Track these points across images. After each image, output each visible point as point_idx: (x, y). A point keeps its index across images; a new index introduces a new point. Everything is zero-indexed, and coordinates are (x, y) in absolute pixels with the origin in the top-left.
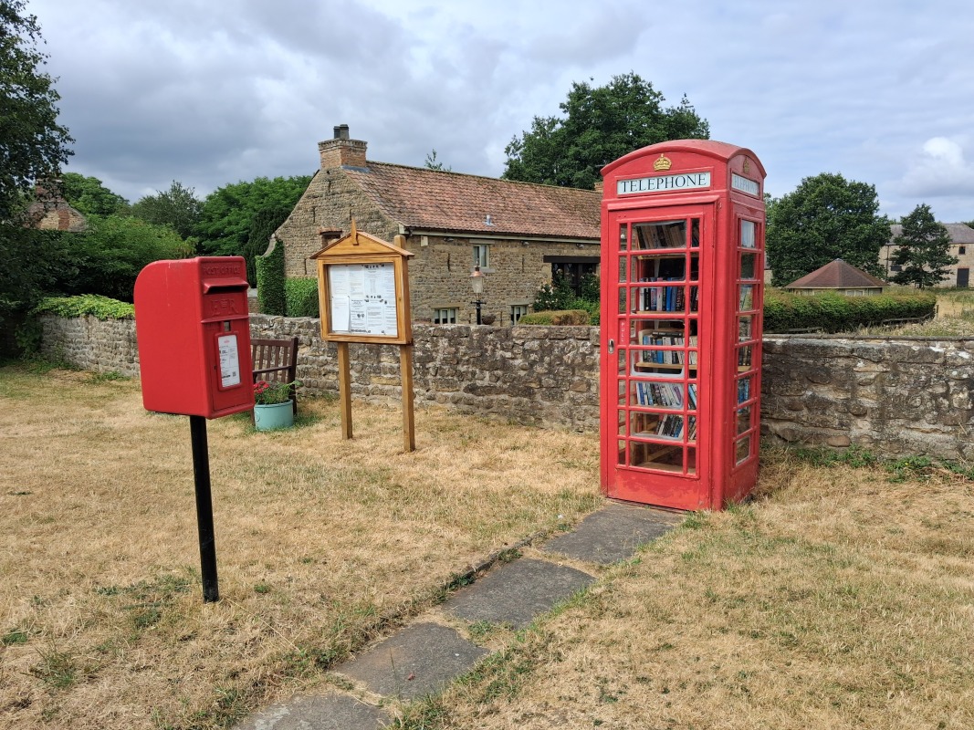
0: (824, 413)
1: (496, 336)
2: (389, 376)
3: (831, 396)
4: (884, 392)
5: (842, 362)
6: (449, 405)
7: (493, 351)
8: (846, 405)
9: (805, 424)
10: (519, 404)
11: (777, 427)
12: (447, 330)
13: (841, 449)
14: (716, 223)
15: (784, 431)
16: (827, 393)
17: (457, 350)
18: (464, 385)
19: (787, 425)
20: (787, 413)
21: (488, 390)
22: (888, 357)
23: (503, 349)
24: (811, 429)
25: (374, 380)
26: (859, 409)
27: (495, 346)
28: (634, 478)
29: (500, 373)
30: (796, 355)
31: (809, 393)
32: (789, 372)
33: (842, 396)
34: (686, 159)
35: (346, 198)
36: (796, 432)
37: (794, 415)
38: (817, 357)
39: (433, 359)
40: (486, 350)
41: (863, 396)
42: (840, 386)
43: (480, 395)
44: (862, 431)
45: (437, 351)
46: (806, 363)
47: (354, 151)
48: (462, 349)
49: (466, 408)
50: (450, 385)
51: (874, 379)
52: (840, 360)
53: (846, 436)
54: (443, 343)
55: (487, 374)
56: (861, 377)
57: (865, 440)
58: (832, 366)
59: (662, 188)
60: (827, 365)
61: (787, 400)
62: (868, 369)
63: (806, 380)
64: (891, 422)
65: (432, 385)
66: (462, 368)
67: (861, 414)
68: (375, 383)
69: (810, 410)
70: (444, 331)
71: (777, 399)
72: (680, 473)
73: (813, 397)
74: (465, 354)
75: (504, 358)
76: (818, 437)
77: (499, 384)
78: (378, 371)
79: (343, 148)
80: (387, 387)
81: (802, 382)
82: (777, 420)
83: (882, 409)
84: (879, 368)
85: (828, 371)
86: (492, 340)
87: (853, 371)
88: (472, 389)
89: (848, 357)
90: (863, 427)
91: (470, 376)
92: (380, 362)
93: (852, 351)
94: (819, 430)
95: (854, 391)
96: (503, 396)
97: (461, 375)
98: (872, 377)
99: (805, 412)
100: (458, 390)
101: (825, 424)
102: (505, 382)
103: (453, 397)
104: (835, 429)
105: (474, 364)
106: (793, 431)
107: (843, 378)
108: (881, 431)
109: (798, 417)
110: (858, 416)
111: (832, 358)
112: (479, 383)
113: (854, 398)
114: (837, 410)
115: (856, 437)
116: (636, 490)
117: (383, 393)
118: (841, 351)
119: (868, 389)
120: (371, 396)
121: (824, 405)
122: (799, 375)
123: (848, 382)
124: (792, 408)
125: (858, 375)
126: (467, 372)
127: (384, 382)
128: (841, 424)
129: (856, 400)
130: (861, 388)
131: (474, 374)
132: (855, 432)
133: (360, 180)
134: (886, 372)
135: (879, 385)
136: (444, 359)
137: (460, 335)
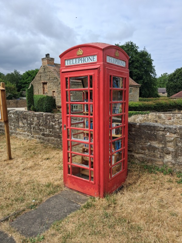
0: (154, 152)
1: (50, 117)
2: (21, 129)
3: (157, 146)
4: (177, 145)
5: (161, 133)
6: (38, 140)
7: (50, 122)
8: (162, 149)
9: (147, 155)
10: (57, 141)
11: (137, 156)
12: (36, 114)
13: (161, 166)
14: (99, 77)
15: (139, 157)
16: (155, 144)
17: (39, 121)
18: (41, 133)
19: (141, 155)
20: (140, 151)
21: (48, 135)
22: (178, 132)
23: (52, 122)
24: (150, 157)
25: (18, 130)
26: (167, 151)
27: (50, 120)
28: (73, 180)
29: (51, 130)
30: (144, 129)
31: (149, 144)
32: (141, 135)
33: (161, 146)
34: (88, 50)
35: (48, 73)
36: (144, 158)
37: (143, 152)
38: (151, 130)
39: (33, 124)
40: (47, 122)
41: (169, 146)
42: (160, 142)
43: (46, 137)
44: (168, 160)
45: (34, 121)
46: (148, 132)
47: (51, 61)
48: (41, 121)
49: (42, 141)
50: (38, 133)
51: (173, 140)
52: (160, 132)
53: (162, 161)
54: (35, 119)
55: (48, 130)
56: (168, 139)
57: (169, 164)
58: (157, 134)
59: (80, 63)
60: (155, 133)
61: (140, 146)
62: (171, 136)
63: (147, 139)
64: (179, 157)
65: (33, 133)
66: (41, 128)
67: (168, 153)
68: (18, 131)
69: (149, 150)
70: (36, 115)
71: (137, 145)
72: (88, 180)
73: (150, 145)
74: (41, 123)
75: (52, 125)
76: (152, 160)
77: (51, 133)
78: (19, 127)
79: (48, 60)
80: (21, 132)
81: (146, 139)
82: (137, 153)
83: (176, 152)
84: (175, 136)
85: (155, 136)
86: (49, 118)
87: (165, 136)
88: (43, 135)
89: (163, 131)
90: (169, 158)
91: (43, 130)
92: (19, 124)
93: (165, 128)
94: (152, 158)
95: (165, 144)
96: (53, 138)
97: (40, 130)
98: (172, 139)
99: (147, 151)
100: (40, 135)
101: (154, 156)
102: (53, 133)
103: (38, 137)
104: (158, 158)
105: (44, 127)
106: (143, 158)
107: (161, 139)
108: (175, 160)
109: (144, 153)
110: (167, 154)
111: (158, 131)
112: (45, 133)
113: (165, 147)
114: (159, 151)
115: (166, 162)
116: (74, 185)
117: (20, 134)
118: (160, 128)
119: (171, 144)
120: (17, 135)
121: (154, 149)
122: (145, 137)
123: (163, 140)
124: (143, 149)
125: (167, 138)
126: (42, 129)
127: (20, 131)
128: (161, 157)
129: (166, 148)
130: (168, 143)
131: (44, 130)
132: (166, 160)
133: (52, 68)
134: (178, 137)
135: (175, 142)
136: (36, 124)
137: (40, 116)
